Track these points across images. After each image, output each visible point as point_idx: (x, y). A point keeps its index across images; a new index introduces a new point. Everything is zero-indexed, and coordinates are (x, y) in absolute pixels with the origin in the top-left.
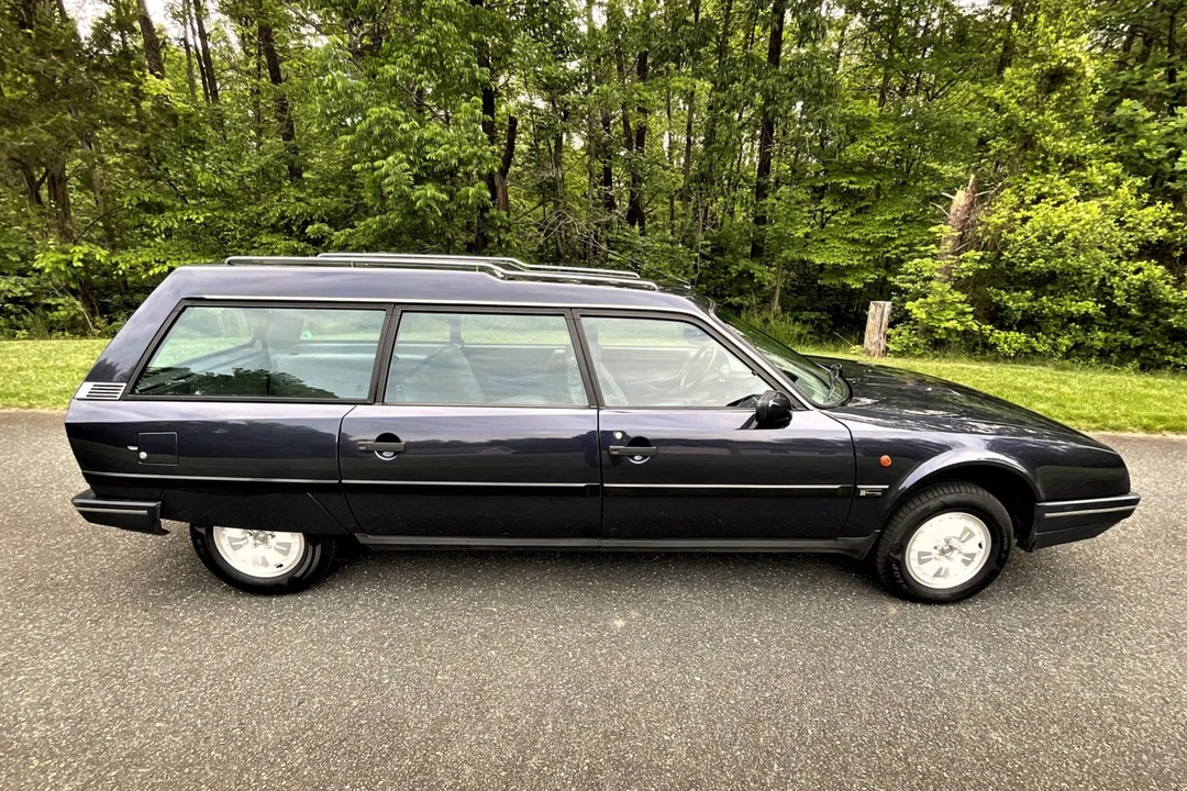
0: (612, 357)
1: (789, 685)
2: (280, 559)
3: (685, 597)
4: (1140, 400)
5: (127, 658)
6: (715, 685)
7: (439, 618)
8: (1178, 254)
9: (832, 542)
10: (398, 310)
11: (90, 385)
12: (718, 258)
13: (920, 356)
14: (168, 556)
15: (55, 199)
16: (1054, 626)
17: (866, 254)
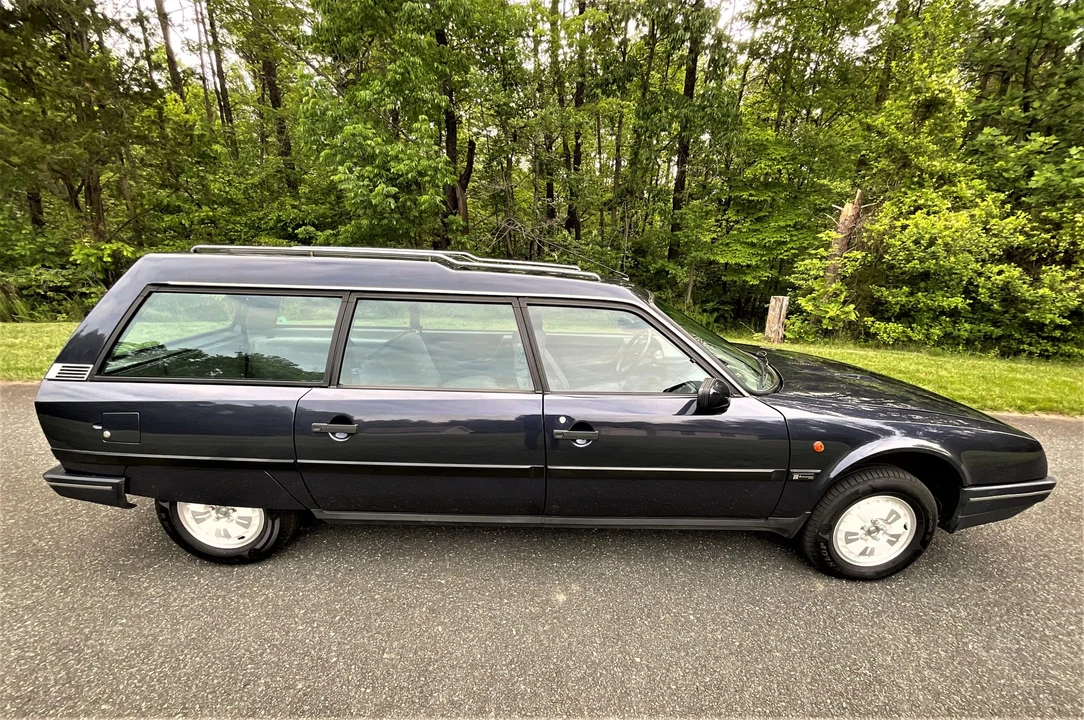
0: (555, 344)
1: (728, 669)
2: (241, 531)
3: (622, 570)
4: (1009, 383)
5: (87, 631)
6: (655, 667)
7: (390, 590)
8: (1034, 258)
9: (763, 521)
10: (353, 298)
11: (58, 367)
12: (641, 259)
13: (813, 343)
14: (143, 523)
15: (91, 205)
16: (976, 605)
17: (763, 255)
